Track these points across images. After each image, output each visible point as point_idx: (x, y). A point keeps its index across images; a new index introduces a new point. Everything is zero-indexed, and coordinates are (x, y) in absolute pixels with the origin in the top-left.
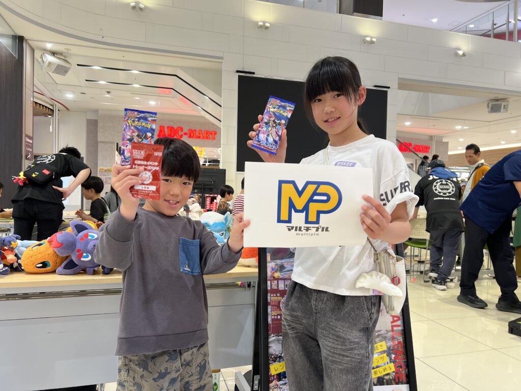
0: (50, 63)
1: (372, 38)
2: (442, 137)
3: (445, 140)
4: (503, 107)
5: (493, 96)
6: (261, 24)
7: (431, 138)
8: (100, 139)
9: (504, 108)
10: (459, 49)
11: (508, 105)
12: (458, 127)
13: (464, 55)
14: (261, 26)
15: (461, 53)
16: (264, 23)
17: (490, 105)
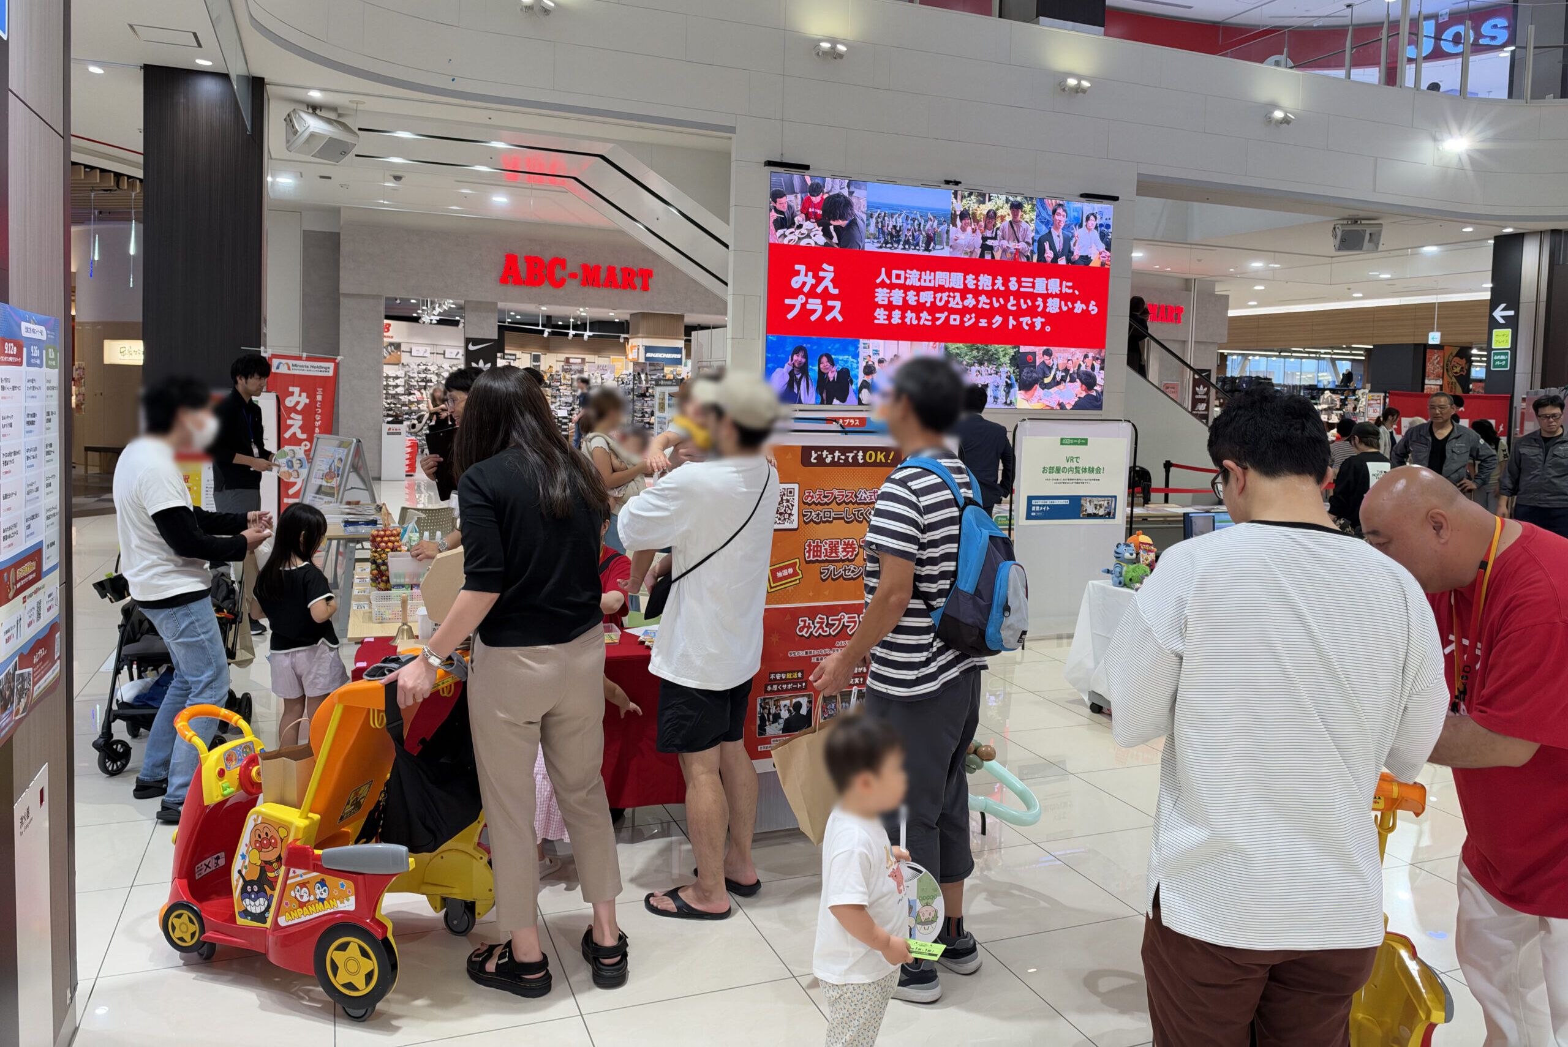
0: (313, 135)
1: (1080, 78)
2: (1213, 283)
3: (1220, 289)
4: (1367, 237)
5: (1347, 213)
6: (826, 45)
7: (1187, 284)
8: (344, 288)
9: (1370, 240)
10: (1276, 106)
11: (1380, 233)
12: (1257, 265)
13: (1286, 121)
14: (826, 53)
15: (1278, 114)
16: (834, 41)
17: (1339, 233)
